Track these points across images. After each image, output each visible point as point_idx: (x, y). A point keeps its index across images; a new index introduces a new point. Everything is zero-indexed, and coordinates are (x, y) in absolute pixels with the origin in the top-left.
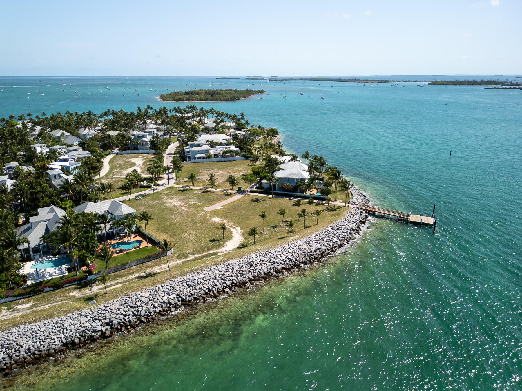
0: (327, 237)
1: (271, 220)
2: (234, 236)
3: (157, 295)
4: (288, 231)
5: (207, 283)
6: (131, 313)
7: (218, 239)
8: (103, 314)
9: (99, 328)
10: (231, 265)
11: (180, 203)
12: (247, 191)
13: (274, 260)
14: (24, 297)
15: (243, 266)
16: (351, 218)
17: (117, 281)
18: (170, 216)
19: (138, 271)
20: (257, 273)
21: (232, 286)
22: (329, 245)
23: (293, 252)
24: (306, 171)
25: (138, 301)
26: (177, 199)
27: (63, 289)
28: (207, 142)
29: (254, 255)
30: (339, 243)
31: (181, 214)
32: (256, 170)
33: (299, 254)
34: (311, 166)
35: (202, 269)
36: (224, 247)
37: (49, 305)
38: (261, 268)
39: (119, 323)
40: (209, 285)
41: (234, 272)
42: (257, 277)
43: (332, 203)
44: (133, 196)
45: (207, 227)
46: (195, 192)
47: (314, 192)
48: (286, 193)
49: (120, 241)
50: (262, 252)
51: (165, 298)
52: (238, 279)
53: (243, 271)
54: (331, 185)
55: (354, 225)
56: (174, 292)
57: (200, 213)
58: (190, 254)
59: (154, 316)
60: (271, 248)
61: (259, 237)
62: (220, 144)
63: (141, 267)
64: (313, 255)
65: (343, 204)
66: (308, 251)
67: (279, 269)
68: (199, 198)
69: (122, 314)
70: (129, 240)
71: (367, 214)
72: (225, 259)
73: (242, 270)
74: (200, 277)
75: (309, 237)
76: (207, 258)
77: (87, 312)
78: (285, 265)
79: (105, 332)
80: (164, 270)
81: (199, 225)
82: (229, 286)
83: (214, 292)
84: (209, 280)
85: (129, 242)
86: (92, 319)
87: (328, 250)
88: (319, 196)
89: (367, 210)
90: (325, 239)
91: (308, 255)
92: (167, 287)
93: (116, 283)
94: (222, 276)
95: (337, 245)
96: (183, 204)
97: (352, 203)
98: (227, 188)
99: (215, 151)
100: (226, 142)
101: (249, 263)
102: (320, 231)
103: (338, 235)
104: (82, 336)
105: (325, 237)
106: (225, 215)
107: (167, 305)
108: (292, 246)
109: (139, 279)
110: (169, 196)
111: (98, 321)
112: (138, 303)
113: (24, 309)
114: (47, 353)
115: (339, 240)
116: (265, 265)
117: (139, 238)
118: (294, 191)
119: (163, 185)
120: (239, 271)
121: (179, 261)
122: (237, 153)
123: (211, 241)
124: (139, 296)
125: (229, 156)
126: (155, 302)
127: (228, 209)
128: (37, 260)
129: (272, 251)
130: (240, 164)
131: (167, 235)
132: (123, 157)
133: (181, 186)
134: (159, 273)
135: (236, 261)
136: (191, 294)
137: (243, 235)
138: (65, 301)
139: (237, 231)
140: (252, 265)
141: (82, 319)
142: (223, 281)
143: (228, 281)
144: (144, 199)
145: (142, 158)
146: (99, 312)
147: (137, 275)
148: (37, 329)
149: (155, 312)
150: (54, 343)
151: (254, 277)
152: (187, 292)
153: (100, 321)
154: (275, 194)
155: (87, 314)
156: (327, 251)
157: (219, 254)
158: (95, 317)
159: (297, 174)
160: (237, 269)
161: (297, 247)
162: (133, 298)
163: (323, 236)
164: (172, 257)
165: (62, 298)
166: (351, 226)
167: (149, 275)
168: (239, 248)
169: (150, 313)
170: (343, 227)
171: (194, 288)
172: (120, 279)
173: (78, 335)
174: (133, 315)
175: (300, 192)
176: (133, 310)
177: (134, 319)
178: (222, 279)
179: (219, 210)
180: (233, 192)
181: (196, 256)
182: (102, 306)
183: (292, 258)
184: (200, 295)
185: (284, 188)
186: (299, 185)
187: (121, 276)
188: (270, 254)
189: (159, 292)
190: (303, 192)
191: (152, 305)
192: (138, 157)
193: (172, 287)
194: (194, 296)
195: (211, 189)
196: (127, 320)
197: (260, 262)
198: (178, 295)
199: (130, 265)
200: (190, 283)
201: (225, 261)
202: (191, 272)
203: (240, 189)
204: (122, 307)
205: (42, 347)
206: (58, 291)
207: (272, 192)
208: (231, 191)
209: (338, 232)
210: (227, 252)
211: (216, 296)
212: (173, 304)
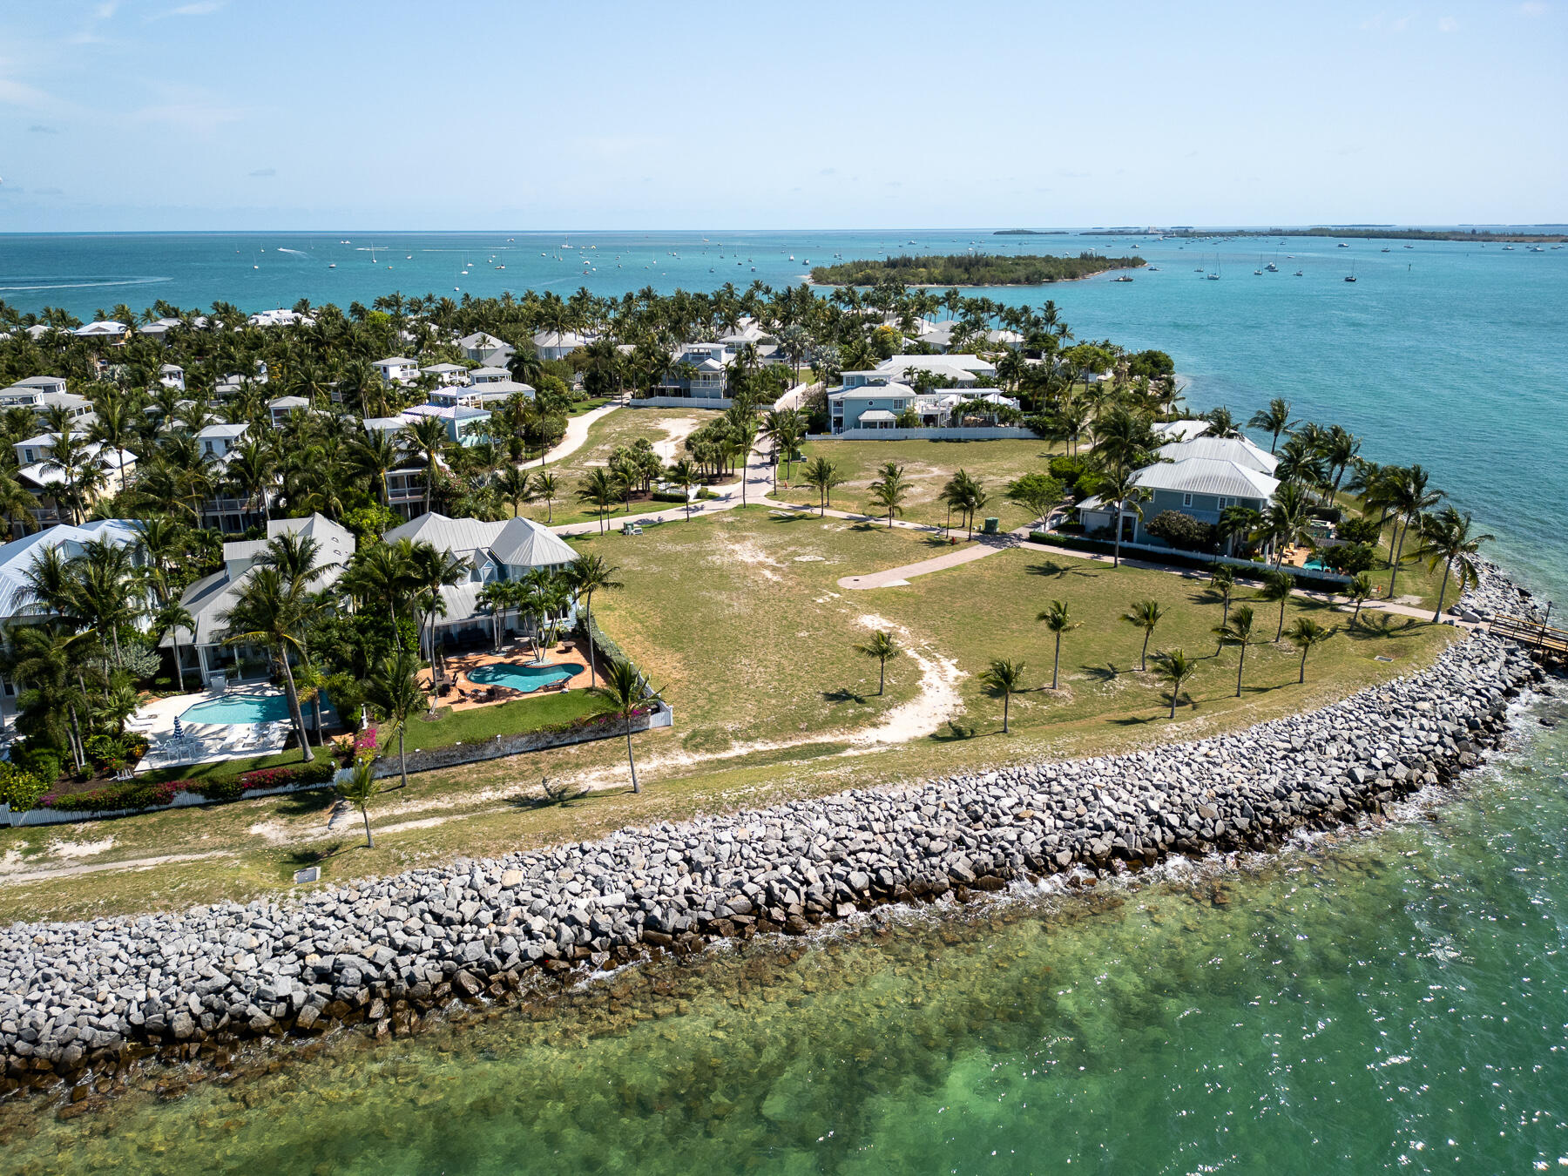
0: (1340, 742)
1: (1095, 647)
2: (925, 688)
3: (553, 887)
4: (1165, 696)
5: (768, 865)
6: (427, 943)
7: (861, 694)
8: (324, 928)
9: (284, 986)
10: (886, 806)
11: (762, 557)
12: (1019, 538)
13: (1082, 809)
14: (99, 814)
15: (935, 816)
16: (1464, 673)
17: (430, 805)
18: (713, 594)
19: (523, 776)
20: (995, 855)
21: (875, 895)
22: (1351, 775)
23: (1172, 787)
24: (1269, 474)
25: (473, 899)
26: (759, 542)
27: (240, 806)
28: (905, 374)
29: (996, 774)
30: (1401, 772)
31: (752, 593)
32: (1066, 467)
33: (1203, 800)
34: (1290, 460)
35: (761, 801)
36: (874, 725)
37: (164, 859)
38: (1014, 837)
39: (366, 980)
40: (776, 874)
41: (891, 836)
42: (991, 872)
43: (1374, 606)
44: (617, 523)
45: (830, 646)
46: (826, 527)
47: (1299, 558)
48: (1174, 551)
49: (509, 661)
50: (1031, 770)
51: (581, 904)
52: (903, 871)
53: (933, 838)
54: (1373, 538)
55: (1476, 704)
56: (622, 884)
57: (822, 594)
58: (736, 735)
59: (513, 974)
60: (1072, 755)
61: (1029, 704)
62: (953, 384)
63: (537, 763)
64: (1268, 812)
65: (1428, 616)
66: (1246, 792)
67: (1097, 851)
68: (833, 545)
69: (393, 944)
70: (538, 660)
71: (1536, 665)
72: (867, 776)
73: (928, 834)
74: (743, 834)
75: (1254, 729)
76: (794, 763)
77: (265, 913)
78: (1128, 841)
79: (300, 1009)
80: (619, 785)
81: (804, 634)
82: (859, 893)
83: (792, 909)
84: (781, 855)
85: (536, 665)
86: (271, 941)
87: (1345, 797)
88: (1317, 576)
89: (1538, 646)
90: (1332, 750)
91: (1242, 809)
92: (605, 858)
93: (426, 811)
94: (839, 846)
95: (1390, 783)
96: (771, 561)
97: (1469, 611)
98: (944, 522)
99: (931, 407)
100: (973, 377)
101: (966, 807)
102: (1309, 711)
103: (1396, 738)
104: (209, 1007)
105: (1334, 738)
106: (911, 609)
107: (581, 932)
108: (1171, 761)
109: (512, 808)
110: (734, 533)
111: (292, 956)
112: (469, 909)
113: (77, 858)
114: (56, 1059)
115: (1403, 760)
116: (1038, 827)
117: (576, 657)
118: (1207, 548)
119: (727, 498)
120: (917, 836)
121: (685, 760)
122: (1006, 416)
123: (830, 697)
124: (479, 878)
125: (975, 424)
126: (535, 914)
127: (930, 591)
128: (217, 692)
129: (1075, 770)
130: (1013, 451)
131: (679, 656)
132: (638, 416)
133: (785, 505)
134: (596, 795)
135: (908, 790)
136: (692, 903)
137: (963, 688)
138: (220, 854)
139: (943, 671)
140: (977, 819)
141: (235, 934)
142: (838, 869)
143: (861, 869)
144: (650, 535)
145: (695, 421)
146: (311, 917)
147: (513, 790)
148: (61, 948)
149: (524, 956)
150: (94, 1020)
151: (978, 870)
152: (677, 892)
153: (301, 956)
154: (1124, 553)
155: (263, 922)
156: (1340, 803)
157: (850, 752)
158: (287, 939)
159: (1229, 481)
160: (908, 825)
161: (1195, 766)
162: (456, 883)
163: (1325, 734)
164: (666, 740)
165: (218, 840)
166: (1461, 706)
167: (559, 798)
168: (935, 738)
169: (503, 957)
170: (1425, 705)
171: (708, 876)
172: (447, 799)
173: (194, 1000)
174: (435, 952)
175: (1235, 554)
176: (440, 931)
177: (430, 973)
178: (837, 860)
179: (896, 592)
180: (964, 534)
181: (759, 746)
182: (329, 895)
183: (1163, 812)
184: (726, 911)
185: (1167, 532)
186: (1235, 524)
187: (454, 787)
188: (1064, 781)
189: (566, 873)
190: (1248, 553)
191: (521, 922)
192: (684, 416)
193: (621, 859)
194: (702, 914)
195: (886, 522)
196: (405, 972)
197: (1016, 810)
198: (637, 898)
199: (498, 749)
200: (698, 855)
201: (863, 784)
202: (715, 807)
203: (991, 526)
204: (401, 913)
205: (46, 1030)
206: (220, 808)
207: (1113, 547)
208: (952, 533)
209: (1399, 724)
210: (883, 749)
211: (791, 929)
212: (607, 934)
